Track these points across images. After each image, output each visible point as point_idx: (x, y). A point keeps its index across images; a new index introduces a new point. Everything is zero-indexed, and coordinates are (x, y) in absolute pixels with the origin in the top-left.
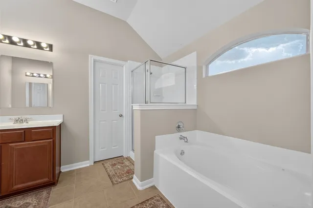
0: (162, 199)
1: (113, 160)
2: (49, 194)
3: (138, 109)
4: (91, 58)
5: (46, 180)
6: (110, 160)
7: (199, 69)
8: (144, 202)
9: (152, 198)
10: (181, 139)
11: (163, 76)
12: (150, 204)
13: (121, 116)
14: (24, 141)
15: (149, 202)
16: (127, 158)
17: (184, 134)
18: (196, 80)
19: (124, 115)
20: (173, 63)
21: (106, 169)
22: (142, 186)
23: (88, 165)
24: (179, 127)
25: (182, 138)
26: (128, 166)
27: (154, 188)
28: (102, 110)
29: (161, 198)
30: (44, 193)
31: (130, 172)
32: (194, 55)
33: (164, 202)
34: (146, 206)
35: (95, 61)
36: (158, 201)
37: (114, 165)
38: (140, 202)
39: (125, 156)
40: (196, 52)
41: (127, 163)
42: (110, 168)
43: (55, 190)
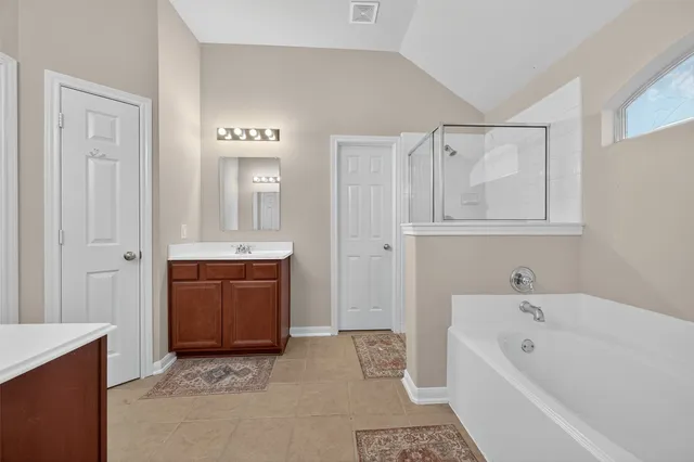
0: (461, 436)
1: (371, 334)
2: (272, 363)
3: (412, 233)
4: (335, 139)
5: (269, 342)
6: (367, 334)
7: (591, 123)
8: (418, 428)
9: (439, 428)
10: (525, 311)
11: (486, 156)
12: (431, 437)
13: (387, 248)
14: (244, 279)
15: (430, 433)
16: (398, 336)
17: (534, 300)
18: (578, 157)
19: (394, 247)
20: (511, 121)
21: (357, 347)
22: (420, 395)
23: (329, 334)
24: (518, 280)
25: (527, 309)
26: (397, 351)
27: (446, 408)
28: (353, 236)
29: (459, 435)
30: (267, 361)
31: (399, 363)
32: (573, 88)
33: (465, 444)
34: (422, 437)
35: (340, 146)
36: (449, 436)
37: (372, 343)
38: (411, 426)
39: (396, 331)
40: (577, 80)
41: (398, 346)
42: (364, 349)
43: (280, 361)
